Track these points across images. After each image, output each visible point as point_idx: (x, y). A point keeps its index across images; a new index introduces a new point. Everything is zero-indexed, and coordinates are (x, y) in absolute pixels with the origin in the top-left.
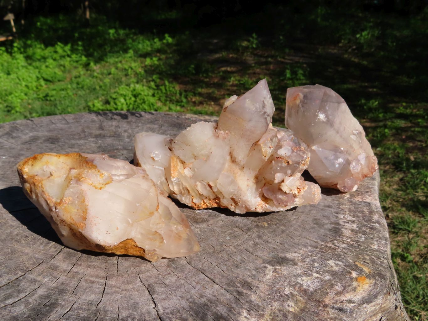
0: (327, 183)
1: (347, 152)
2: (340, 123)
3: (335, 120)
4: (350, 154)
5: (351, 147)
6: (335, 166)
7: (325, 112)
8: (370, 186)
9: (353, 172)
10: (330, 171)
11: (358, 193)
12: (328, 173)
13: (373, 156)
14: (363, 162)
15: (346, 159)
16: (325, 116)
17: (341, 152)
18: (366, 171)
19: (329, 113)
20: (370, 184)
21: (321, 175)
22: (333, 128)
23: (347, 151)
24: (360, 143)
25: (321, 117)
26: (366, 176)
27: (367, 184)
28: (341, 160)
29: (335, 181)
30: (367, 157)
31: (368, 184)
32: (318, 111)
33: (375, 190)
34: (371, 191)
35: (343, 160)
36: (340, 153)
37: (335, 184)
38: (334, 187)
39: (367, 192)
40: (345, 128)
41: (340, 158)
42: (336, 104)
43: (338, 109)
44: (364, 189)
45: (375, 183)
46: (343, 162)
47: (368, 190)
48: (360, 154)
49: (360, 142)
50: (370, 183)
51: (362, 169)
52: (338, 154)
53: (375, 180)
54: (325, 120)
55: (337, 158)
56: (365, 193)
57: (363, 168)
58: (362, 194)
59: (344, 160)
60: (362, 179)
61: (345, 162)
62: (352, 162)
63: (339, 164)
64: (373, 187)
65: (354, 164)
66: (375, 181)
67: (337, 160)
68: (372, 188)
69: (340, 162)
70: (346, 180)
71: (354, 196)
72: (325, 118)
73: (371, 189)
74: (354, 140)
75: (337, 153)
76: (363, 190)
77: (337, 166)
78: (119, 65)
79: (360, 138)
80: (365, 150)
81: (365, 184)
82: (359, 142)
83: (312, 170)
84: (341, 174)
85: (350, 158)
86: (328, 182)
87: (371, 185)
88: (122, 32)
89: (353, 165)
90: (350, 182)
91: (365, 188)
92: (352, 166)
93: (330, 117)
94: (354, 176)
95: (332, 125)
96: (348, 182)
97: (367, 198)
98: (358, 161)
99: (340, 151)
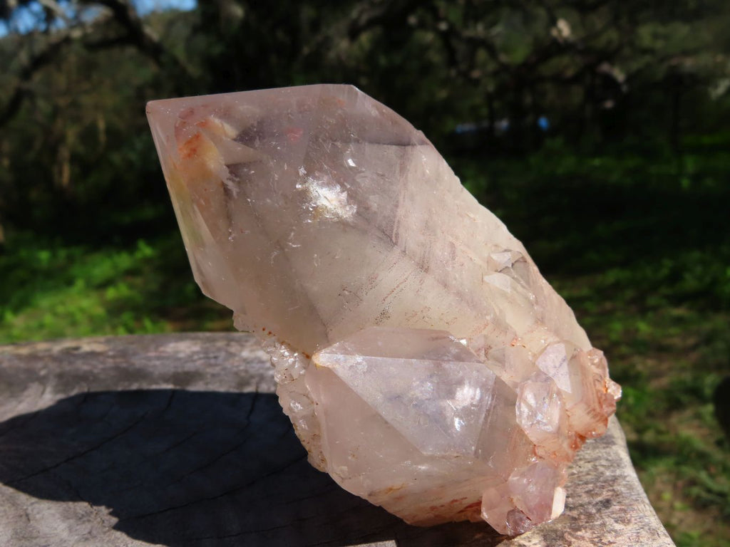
0: (433, 508)
1: (486, 354)
2: (428, 227)
3: (401, 212)
4: (501, 361)
5: (500, 325)
6: (447, 428)
7: (341, 178)
8: (608, 473)
9: (533, 438)
10: (431, 459)
11: (574, 519)
12: (423, 468)
13: (590, 353)
14: (564, 382)
15: (491, 383)
16: (344, 196)
17: (462, 356)
18: (580, 419)
19: (365, 181)
20: (604, 462)
21: (397, 483)
22: (397, 250)
23: (488, 349)
24: (531, 304)
25: (322, 202)
26: (583, 438)
27: (589, 466)
28: (467, 394)
29: (465, 493)
30: (574, 359)
31: (595, 468)
32: (302, 171)
33: (630, 487)
34: (617, 494)
35: (478, 391)
36: (458, 358)
37: (470, 506)
38: (469, 515)
39: (607, 503)
40: (452, 245)
41: (460, 383)
42: (392, 150)
43: (403, 169)
44: (588, 492)
45: (617, 454)
46: (481, 399)
47: (605, 494)
48: (543, 351)
49: (532, 297)
50: (598, 458)
51: (565, 415)
52: (451, 366)
53: (614, 443)
54: (347, 213)
55: (448, 389)
56: (599, 511)
57: (568, 407)
58: (590, 516)
59: (483, 387)
60: (570, 452)
61: (488, 400)
62: (518, 390)
63: (466, 413)
64: (618, 472)
65: (530, 397)
66: (614, 448)
67: (451, 394)
68: (615, 479)
69: (467, 403)
70: (513, 478)
71: (562, 537)
72: (348, 203)
73: (616, 488)
74: (504, 295)
75: (446, 366)
76: (585, 499)
77: (457, 424)
78: (60, 309)
79: (528, 283)
80: (557, 332)
81: (584, 470)
82: (527, 298)
83: (345, 468)
84: (485, 459)
85: (506, 377)
86: (437, 503)
87: (607, 467)
88: (62, 253)
89: (529, 406)
90: (532, 488)
91: (590, 486)
92: (525, 409)
93: (374, 202)
94: (540, 452)
95: (388, 236)
96: (524, 485)
97: (617, 533)
98: (545, 380)
99: (454, 350)
